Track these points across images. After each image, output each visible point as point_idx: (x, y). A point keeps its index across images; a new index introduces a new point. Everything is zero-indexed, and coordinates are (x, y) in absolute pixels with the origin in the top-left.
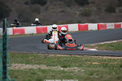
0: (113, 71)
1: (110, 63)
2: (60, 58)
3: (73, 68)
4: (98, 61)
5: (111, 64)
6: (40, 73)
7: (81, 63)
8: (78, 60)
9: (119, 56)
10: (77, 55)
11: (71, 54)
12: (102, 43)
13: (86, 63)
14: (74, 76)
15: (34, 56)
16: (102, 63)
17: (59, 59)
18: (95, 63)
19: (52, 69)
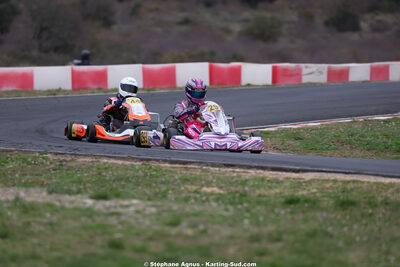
0: (247, 215)
1: (258, 192)
2: (106, 168)
3: (126, 203)
4: (222, 185)
5: (260, 196)
6: (13, 215)
7: (164, 188)
8: (159, 180)
9: (298, 171)
10: (165, 161)
11: (148, 160)
12: (273, 129)
13: (183, 188)
14: (120, 227)
15: (25, 160)
16: (233, 189)
17: (100, 174)
18: (209, 190)
19: (58, 204)
